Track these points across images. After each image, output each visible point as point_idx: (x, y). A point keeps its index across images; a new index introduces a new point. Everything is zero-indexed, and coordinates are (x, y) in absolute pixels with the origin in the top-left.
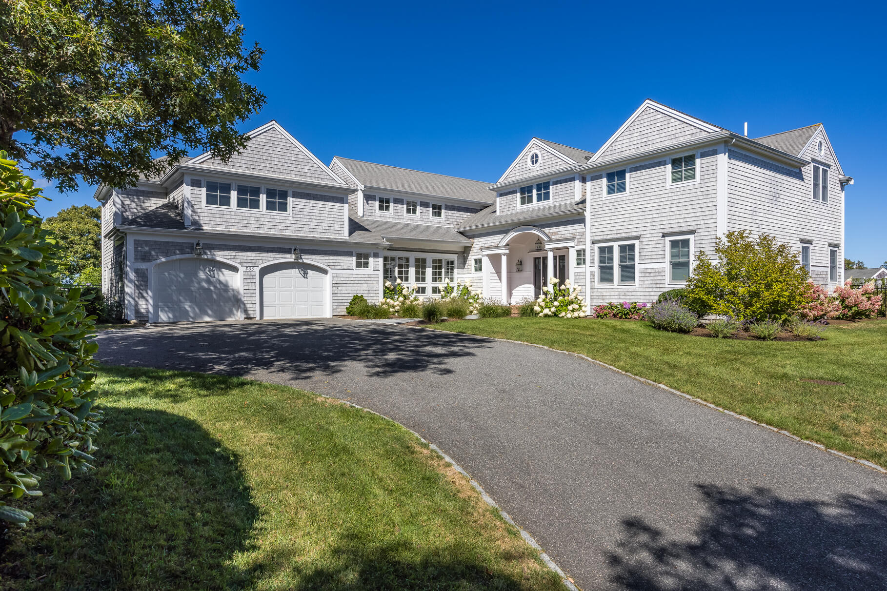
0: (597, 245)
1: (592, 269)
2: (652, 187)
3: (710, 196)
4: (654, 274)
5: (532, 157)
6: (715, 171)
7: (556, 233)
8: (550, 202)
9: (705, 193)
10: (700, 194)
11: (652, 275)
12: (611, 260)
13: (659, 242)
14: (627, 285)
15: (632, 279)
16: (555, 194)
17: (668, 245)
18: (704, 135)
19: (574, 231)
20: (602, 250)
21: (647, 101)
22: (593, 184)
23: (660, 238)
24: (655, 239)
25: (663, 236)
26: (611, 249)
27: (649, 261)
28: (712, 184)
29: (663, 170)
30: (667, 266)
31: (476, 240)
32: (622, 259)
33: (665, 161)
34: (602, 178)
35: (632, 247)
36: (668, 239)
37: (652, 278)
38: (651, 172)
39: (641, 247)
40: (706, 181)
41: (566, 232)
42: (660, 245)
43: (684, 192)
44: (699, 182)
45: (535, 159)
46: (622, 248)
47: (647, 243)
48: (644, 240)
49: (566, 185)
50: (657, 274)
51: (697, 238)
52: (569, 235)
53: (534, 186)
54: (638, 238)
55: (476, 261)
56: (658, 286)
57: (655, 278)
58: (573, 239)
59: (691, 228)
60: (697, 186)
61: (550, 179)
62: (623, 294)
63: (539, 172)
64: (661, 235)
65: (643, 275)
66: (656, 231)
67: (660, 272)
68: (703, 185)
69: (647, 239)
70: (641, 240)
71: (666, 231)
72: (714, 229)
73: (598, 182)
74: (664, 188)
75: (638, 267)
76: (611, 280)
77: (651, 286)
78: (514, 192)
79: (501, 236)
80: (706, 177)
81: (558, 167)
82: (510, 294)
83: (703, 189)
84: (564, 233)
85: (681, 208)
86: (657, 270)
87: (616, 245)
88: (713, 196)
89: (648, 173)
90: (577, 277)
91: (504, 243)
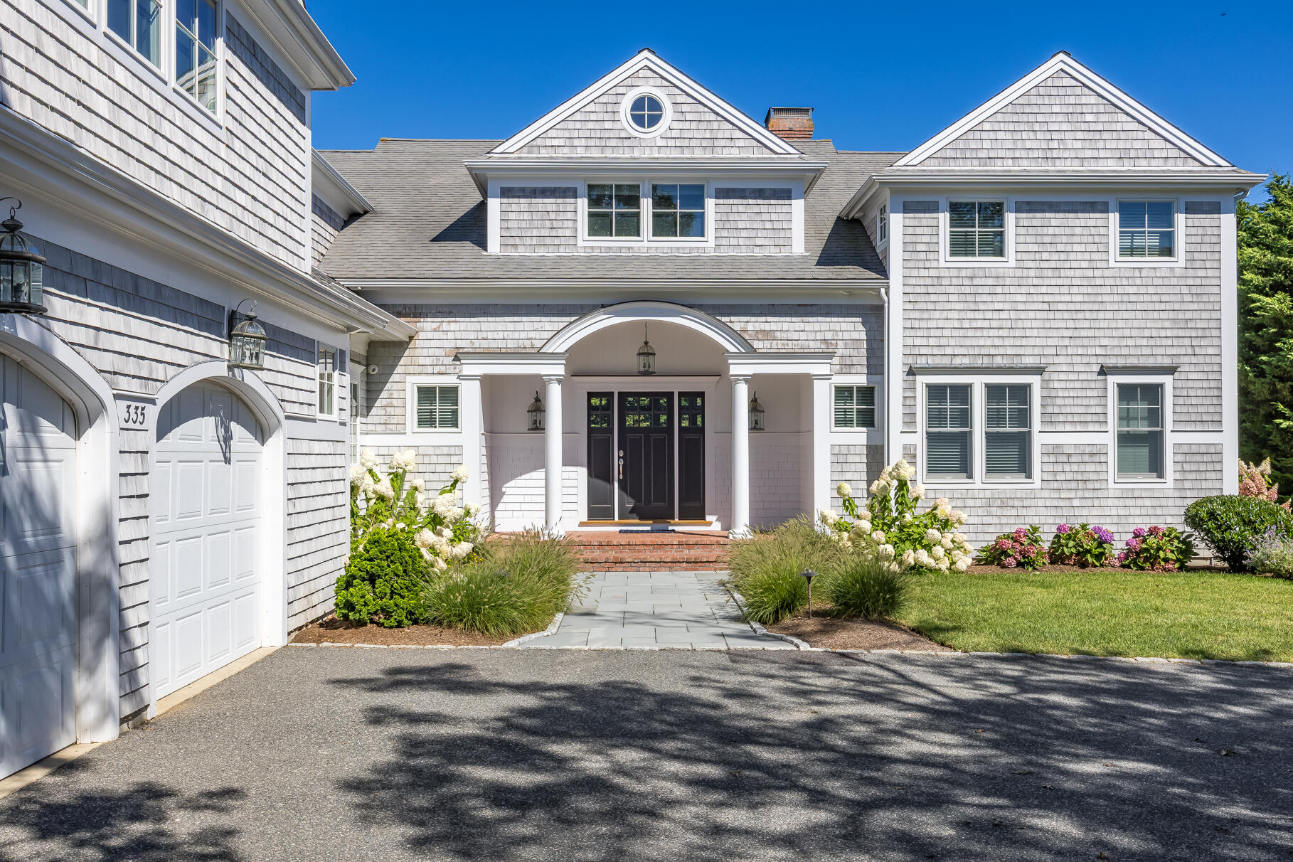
0: (922, 380)
1: (909, 439)
2: (1072, 256)
3: (1205, 298)
4: (1078, 459)
5: (638, 104)
6: (1217, 248)
7: (767, 335)
8: (706, 244)
9: (1194, 290)
10: (1185, 290)
11: (1073, 459)
12: (964, 417)
13: (1093, 385)
14: (1010, 484)
15: (1024, 467)
16: (722, 222)
17: (1112, 394)
18: (1192, 166)
19: (829, 336)
20: (935, 392)
21: (1062, 56)
22: (908, 222)
23: (1095, 376)
24: (1082, 376)
25: (1103, 371)
26: (962, 393)
27: (1068, 428)
28: (1210, 273)
29: (1100, 223)
30: (1109, 440)
31: (427, 325)
32: (994, 417)
33: (1106, 204)
34: (936, 210)
35: (1021, 393)
36: (1113, 380)
37: (1075, 467)
38: (1071, 223)
39: (1045, 393)
40: (1198, 264)
41: (803, 336)
42: (1095, 393)
43: (1149, 281)
44: (1182, 263)
45: (647, 112)
46: (994, 392)
47: (1063, 385)
48: (1055, 376)
49: (762, 205)
50: (1087, 458)
51: (1179, 384)
52: (812, 344)
53: (646, 188)
54: (1039, 370)
55: (426, 394)
56: (1090, 485)
57: (1082, 467)
58: (830, 356)
59: (1167, 361)
60: (1178, 273)
61: (707, 179)
62: (998, 503)
63: (664, 154)
64: (1096, 368)
65: (1052, 459)
66: (1085, 360)
67: (1095, 453)
68: (1191, 273)
69: (1063, 376)
70: (1046, 376)
71: (1111, 362)
72: (1216, 368)
73: (926, 219)
74: (1104, 265)
75: (1039, 441)
76: (965, 467)
77: (1073, 485)
78: (571, 193)
79: (559, 322)
80: (1197, 256)
81: (735, 153)
82: (495, 496)
83: (1190, 282)
84: (795, 335)
85: (1145, 315)
86: (1088, 450)
87: (978, 383)
88: (1212, 298)
89: (1065, 222)
90: (841, 459)
91: (562, 345)
